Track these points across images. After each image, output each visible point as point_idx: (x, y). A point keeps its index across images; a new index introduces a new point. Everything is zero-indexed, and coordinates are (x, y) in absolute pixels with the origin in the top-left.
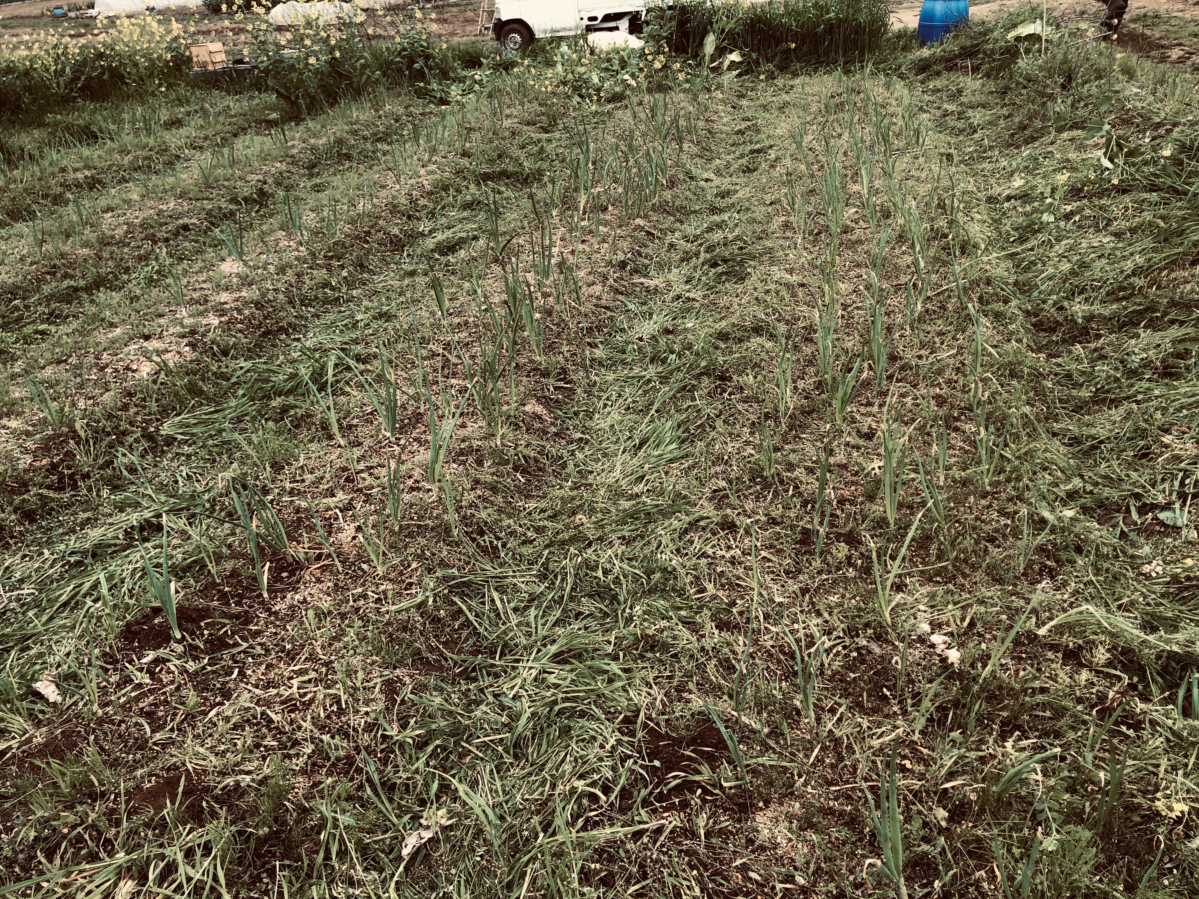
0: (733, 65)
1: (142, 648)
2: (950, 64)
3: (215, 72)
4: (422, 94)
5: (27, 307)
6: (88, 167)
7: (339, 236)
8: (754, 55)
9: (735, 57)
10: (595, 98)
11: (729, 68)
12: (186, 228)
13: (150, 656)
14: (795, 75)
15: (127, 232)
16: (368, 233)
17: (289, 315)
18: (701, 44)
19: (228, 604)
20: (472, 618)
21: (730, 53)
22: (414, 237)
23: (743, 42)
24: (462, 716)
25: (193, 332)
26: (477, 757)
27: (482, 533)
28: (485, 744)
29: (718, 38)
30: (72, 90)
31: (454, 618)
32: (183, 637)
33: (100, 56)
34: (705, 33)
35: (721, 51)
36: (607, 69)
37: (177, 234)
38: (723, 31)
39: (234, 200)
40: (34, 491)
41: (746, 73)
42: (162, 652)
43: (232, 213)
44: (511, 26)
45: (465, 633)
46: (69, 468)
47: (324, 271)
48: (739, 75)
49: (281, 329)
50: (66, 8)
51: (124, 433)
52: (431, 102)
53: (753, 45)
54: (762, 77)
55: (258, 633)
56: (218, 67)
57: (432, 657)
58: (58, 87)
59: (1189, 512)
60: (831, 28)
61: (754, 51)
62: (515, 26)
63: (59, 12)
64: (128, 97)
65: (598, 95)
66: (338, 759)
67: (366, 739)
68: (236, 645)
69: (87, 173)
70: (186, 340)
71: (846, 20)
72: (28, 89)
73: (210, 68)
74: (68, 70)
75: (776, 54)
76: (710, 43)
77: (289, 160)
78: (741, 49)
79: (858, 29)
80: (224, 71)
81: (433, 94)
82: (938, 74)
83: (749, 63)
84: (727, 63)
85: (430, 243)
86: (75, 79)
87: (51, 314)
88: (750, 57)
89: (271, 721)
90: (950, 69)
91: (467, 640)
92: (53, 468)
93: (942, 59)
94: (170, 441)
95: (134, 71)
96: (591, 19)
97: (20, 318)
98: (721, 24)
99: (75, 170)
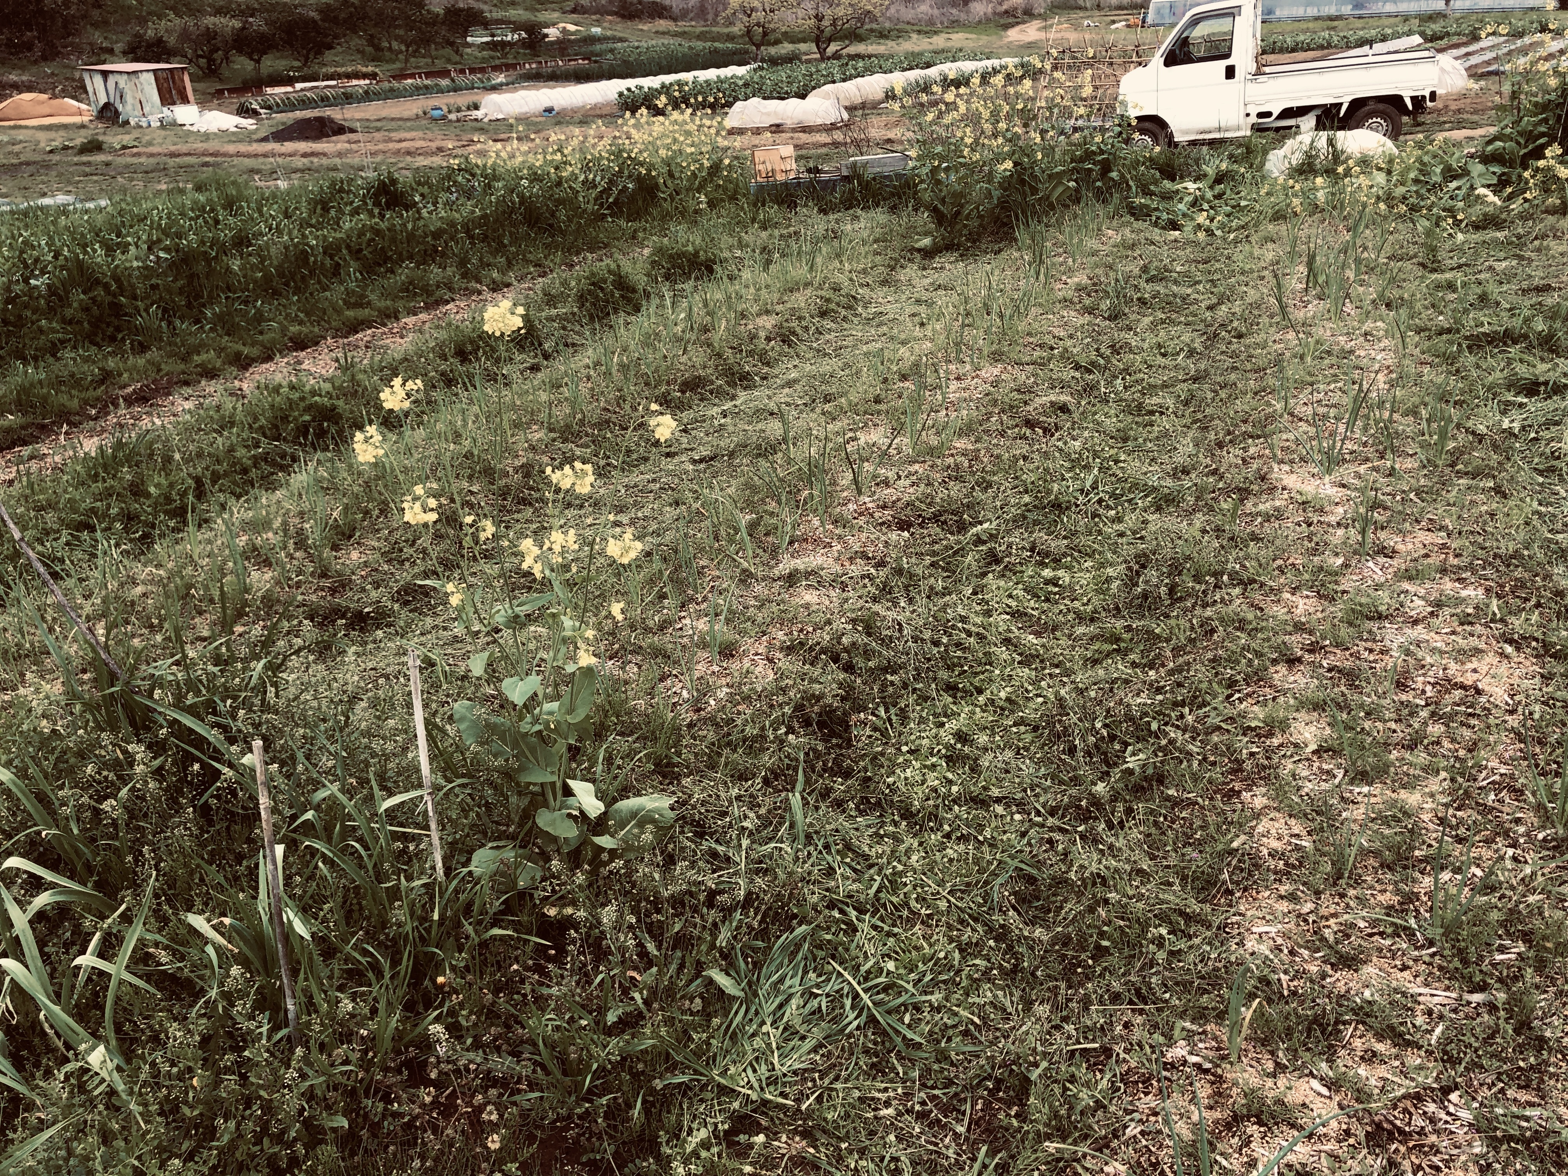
3: (785, 184)
10: (1450, 222)
44: (1141, 125)
62: (1147, 125)
96: (1261, 115)
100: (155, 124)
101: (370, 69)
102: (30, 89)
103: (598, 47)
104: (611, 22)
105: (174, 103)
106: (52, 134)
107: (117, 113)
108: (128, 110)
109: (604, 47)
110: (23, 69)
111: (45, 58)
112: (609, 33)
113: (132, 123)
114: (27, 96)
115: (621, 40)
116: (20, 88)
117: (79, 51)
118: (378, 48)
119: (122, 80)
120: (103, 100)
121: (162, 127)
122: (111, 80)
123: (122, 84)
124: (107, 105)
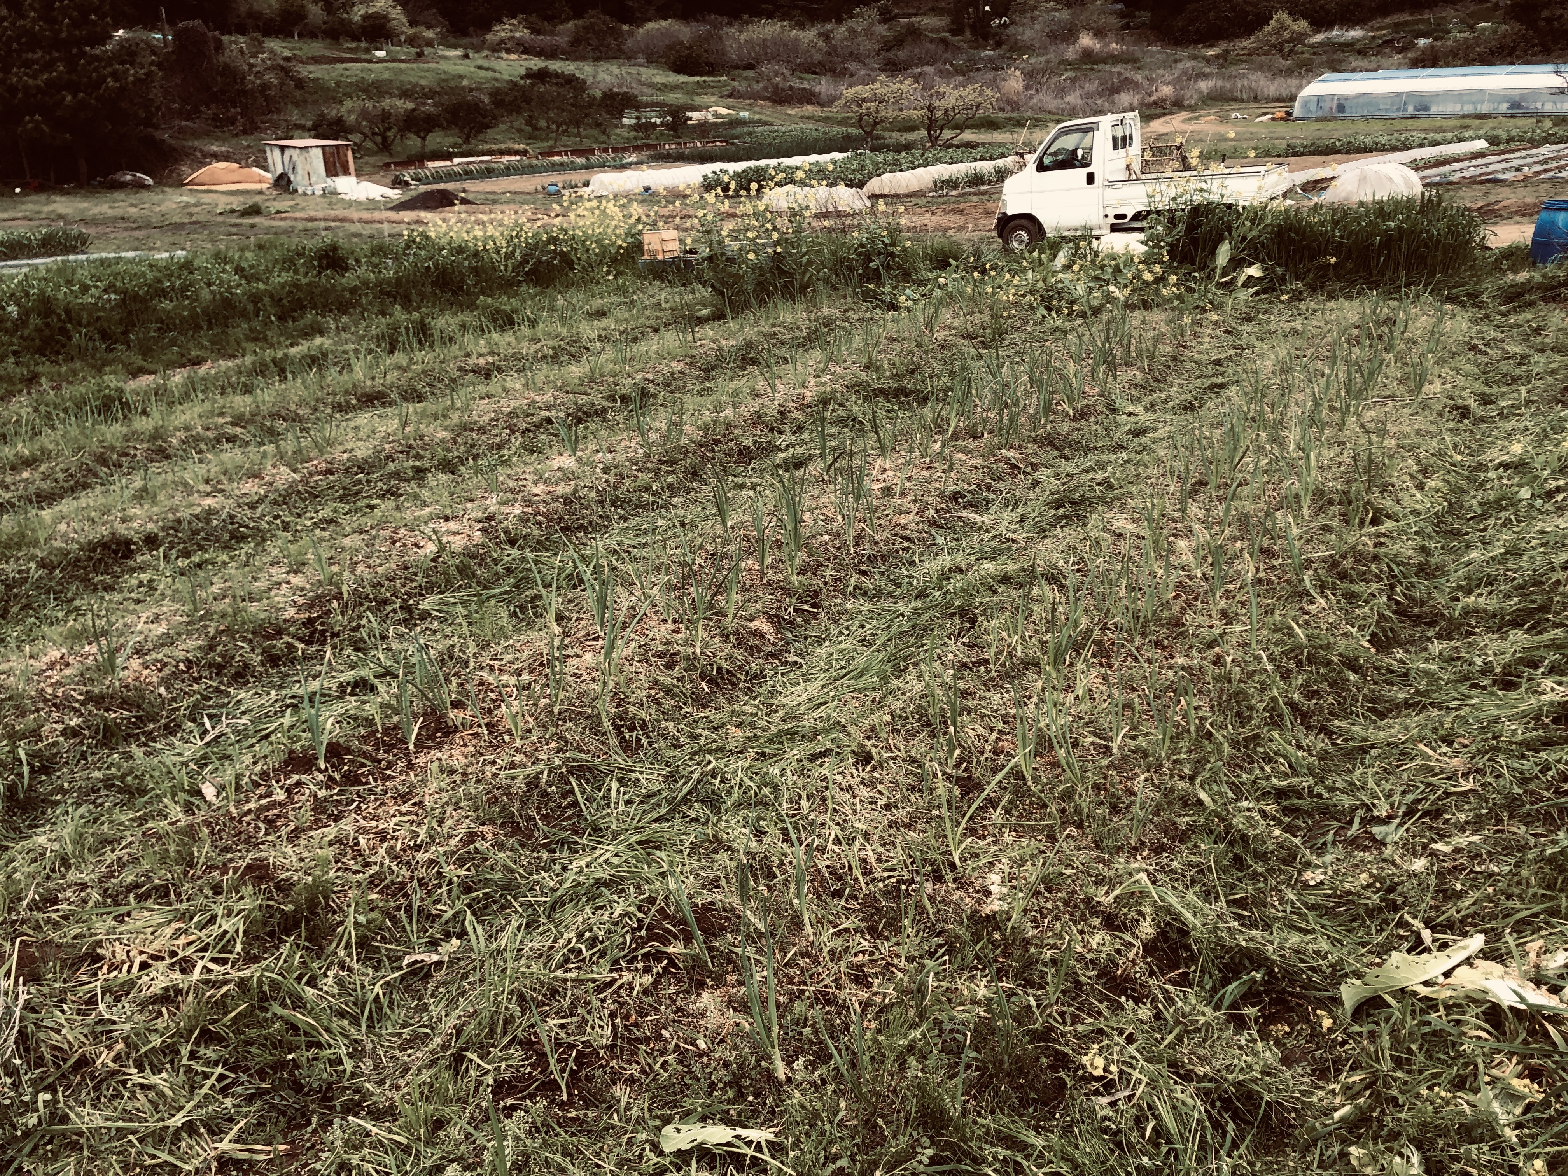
0: (1250, 281)
1: (292, 772)
2: (1549, 294)
3: (664, 262)
4: (868, 297)
5: (368, 481)
6: (492, 353)
7: (684, 441)
8: (1279, 270)
9: (1254, 271)
10: (1066, 311)
11: (1245, 285)
12: (549, 421)
13: (295, 777)
14: (1332, 297)
15: (492, 420)
16: (717, 442)
17: (593, 515)
18: (1213, 253)
19: (378, 750)
20: (581, 800)
21: (1249, 266)
22: (768, 449)
23: (1268, 254)
24: (521, 876)
25: (491, 518)
26: (516, 912)
27: (632, 729)
28: (530, 905)
29: (1236, 248)
30: (518, 274)
31: (564, 795)
32: (326, 769)
33: (554, 240)
34: (1220, 239)
35: (1236, 263)
36: (1097, 278)
37: (539, 426)
38: (1244, 239)
39: (611, 398)
40: (286, 638)
41: (1264, 291)
42: (304, 778)
43: (604, 410)
44: (1017, 222)
45: (569, 812)
46: (322, 624)
47: (652, 475)
48: (1257, 293)
49: (582, 527)
50: (560, 185)
51: (385, 602)
52: (878, 306)
53: (1280, 258)
54: (1285, 297)
55: (390, 778)
56: (668, 256)
57: (523, 824)
58: (505, 269)
59: (1408, 830)
60: (1390, 241)
61: (1280, 265)
62: (1023, 222)
63: (553, 189)
64: (571, 284)
65: (1070, 308)
66: (393, 883)
67: (422, 872)
68: (368, 783)
69: (490, 359)
70: (480, 525)
71: (1411, 231)
72: (475, 270)
73: (660, 257)
74: (517, 254)
75: (1309, 271)
76: (1224, 254)
77: (688, 360)
78: (1263, 261)
79: (1430, 244)
80: (673, 262)
81: (883, 297)
82: (1531, 304)
83: (1272, 279)
84: (1242, 279)
85: (780, 457)
86: (525, 262)
87: (387, 491)
88: (1274, 272)
89: (358, 844)
90: (1546, 300)
91: (569, 818)
92: (310, 621)
93: (1540, 287)
94: (425, 616)
95: (585, 257)
96: (1117, 217)
97: (359, 492)
98: (1242, 231)
99: (480, 355)
100: (319, 192)
101: (522, 146)
102: (226, 158)
103: (738, 131)
104: (762, 107)
105: (337, 175)
106: (232, 199)
107: (289, 182)
108: (299, 180)
109: (746, 129)
110: (224, 141)
111: (245, 132)
112: (757, 117)
113: (300, 191)
114: (222, 165)
115: (766, 124)
116: (217, 157)
117: (276, 126)
118: (535, 128)
119: (295, 153)
120: (280, 170)
121: (324, 195)
122: (288, 153)
123: (295, 158)
124: (282, 176)
